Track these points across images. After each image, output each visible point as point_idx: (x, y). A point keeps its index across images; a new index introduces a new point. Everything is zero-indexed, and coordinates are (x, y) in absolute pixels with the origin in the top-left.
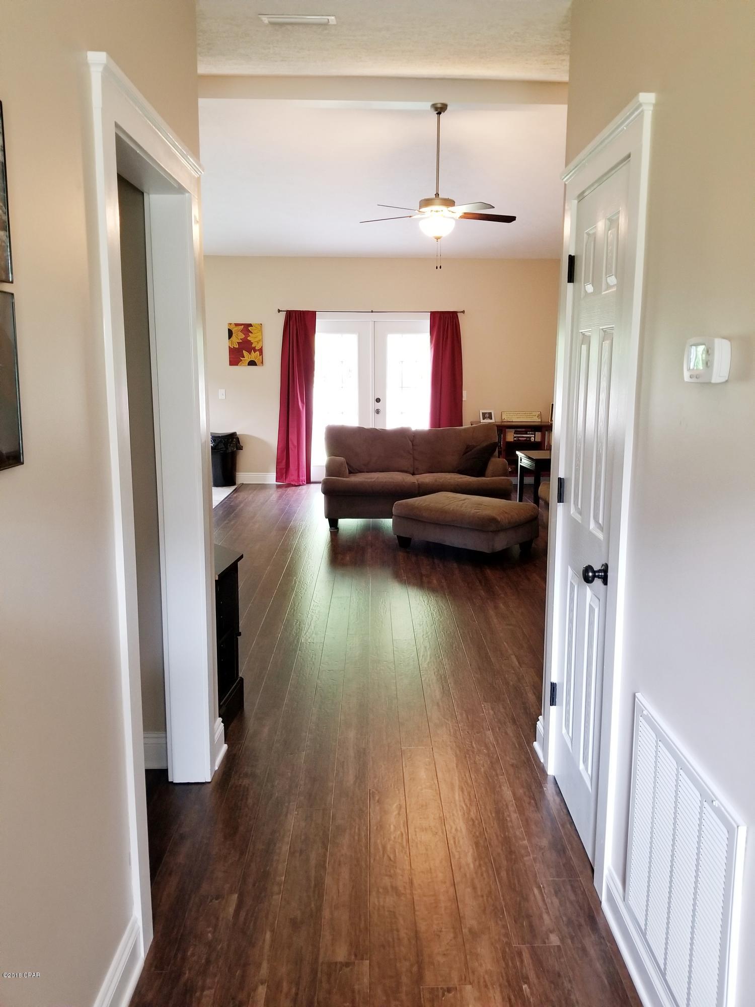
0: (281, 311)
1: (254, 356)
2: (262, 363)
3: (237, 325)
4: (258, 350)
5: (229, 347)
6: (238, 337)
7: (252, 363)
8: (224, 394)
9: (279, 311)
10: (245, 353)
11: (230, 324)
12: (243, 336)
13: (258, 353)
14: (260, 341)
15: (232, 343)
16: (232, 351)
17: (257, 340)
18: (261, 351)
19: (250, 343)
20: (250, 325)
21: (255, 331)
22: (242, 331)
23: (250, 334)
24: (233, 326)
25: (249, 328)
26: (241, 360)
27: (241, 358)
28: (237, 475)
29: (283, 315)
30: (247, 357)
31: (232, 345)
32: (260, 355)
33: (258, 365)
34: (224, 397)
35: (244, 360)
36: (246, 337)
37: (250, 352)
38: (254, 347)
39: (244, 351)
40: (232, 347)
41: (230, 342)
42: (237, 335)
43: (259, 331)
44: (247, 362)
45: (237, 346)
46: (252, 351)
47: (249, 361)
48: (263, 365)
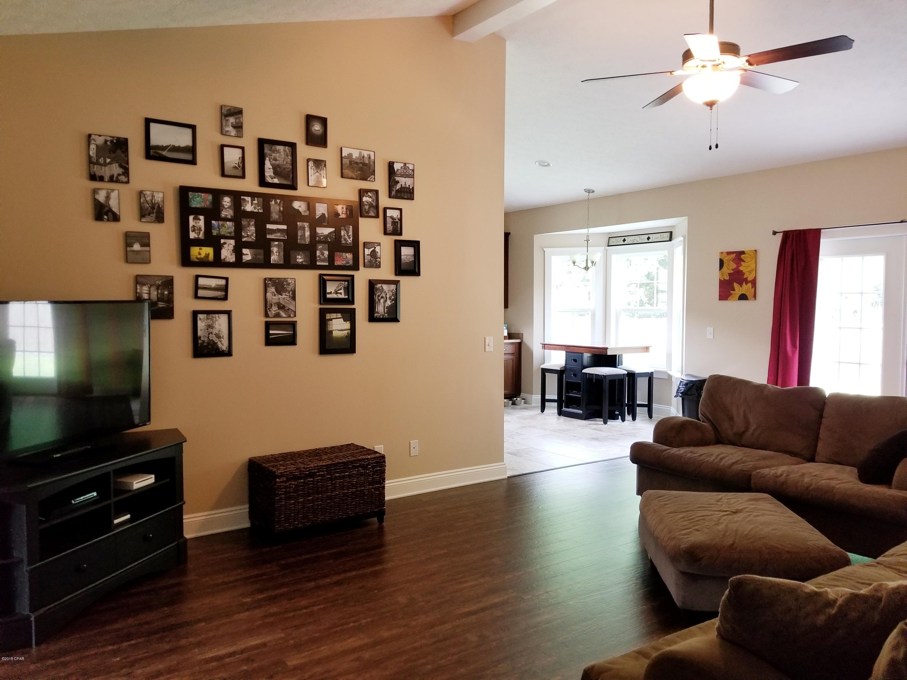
0: (777, 232)
1: (746, 289)
2: (755, 296)
3: (729, 253)
4: (751, 282)
5: (720, 279)
6: (730, 267)
7: (743, 297)
8: (712, 333)
9: (775, 233)
10: (736, 285)
11: (722, 253)
12: (734, 266)
13: (750, 284)
14: (752, 270)
15: (722, 274)
16: (722, 283)
17: (749, 269)
18: (754, 283)
19: (741, 273)
20: (743, 253)
21: (749, 260)
22: (734, 260)
23: (742, 263)
24: (725, 255)
25: (742, 256)
26: (732, 294)
27: (732, 292)
29: (779, 237)
30: (739, 289)
31: (723, 277)
32: (752, 287)
33: (750, 299)
34: (712, 337)
35: (735, 294)
36: (738, 267)
37: (741, 284)
38: (747, 279)
39: (734, 283)
40: (723, 279)
41: (721, 273)
42: (728, 265)
43: (753, 258)
44: (738, 296)
45: (728, 277)
46: (744, 283)
47: (739, 295)
48: (755, 300)
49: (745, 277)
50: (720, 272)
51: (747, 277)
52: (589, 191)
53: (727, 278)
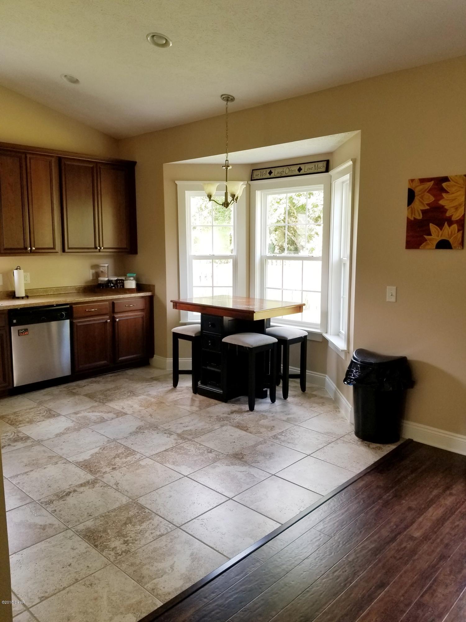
1: (448, 232)
2: (462, 244)
3: (422, 181)
4: (457, 222)
5: (408, 218)
6: (424, 201)
7: (444, 245)
8: (394, 294)
10: (433, 227)
11: (412, 181)
12: (432, 199)
13: (455, 227)
14: (460, 205)
15: (412, 212)
16: (412, 225)
17: (456, 203)
18: (461, 224)
19: (443, 210)
20: (446, 179)
21: (454, 189)
22: (430, 191)
23: (444, 195)
24: (416, 183)
25: (444, 185)
26: (426, 240)
27: (426, 237)
28: (404, 425)
30: (437, 234)
31: (413, 216)
32: (459, 230)
33: (455, 248)
34: (393, 299)
35: (430, 240)
36: (437, 201)
37: (441, 226)
38: (450, 217)
39: (431, 224)
40: (412, 219)
41: (410, 210)
42: (422, 197)
43: (462, 188)
44: (435, 243)
45: (421, 216)
46: (446, 223)
47: (438, 241)
48: (463, 248)
49: (448, 214)
50: (408, 209)
51: (452, 216)
52: (228, 98)
53: (419, 217)
